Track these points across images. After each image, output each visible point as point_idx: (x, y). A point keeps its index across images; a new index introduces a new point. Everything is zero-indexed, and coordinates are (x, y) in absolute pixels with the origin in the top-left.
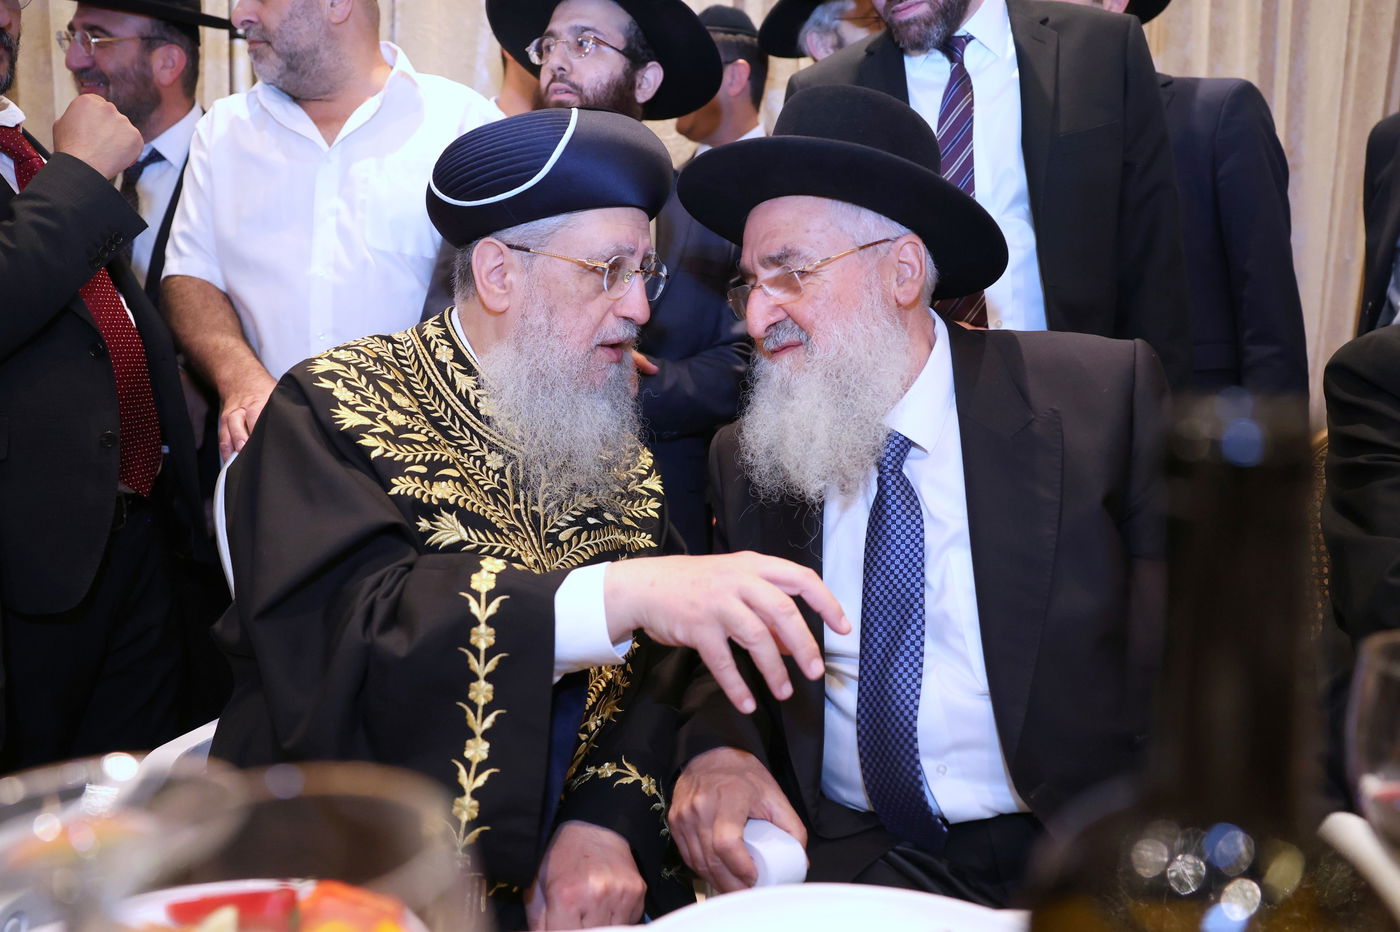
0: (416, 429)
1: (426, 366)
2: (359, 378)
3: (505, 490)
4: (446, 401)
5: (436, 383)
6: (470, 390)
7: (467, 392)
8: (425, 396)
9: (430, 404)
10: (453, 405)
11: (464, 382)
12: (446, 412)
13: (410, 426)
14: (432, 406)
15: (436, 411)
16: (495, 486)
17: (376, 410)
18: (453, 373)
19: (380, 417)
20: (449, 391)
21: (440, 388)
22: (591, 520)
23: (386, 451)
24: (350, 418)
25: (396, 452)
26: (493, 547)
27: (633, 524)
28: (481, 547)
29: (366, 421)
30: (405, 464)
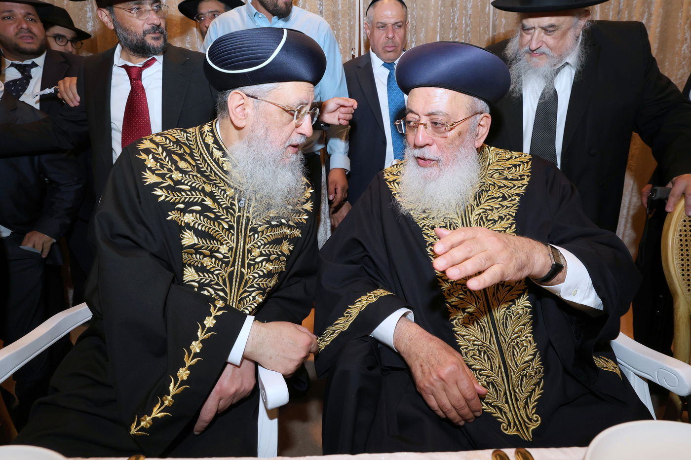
0: (186, 182)
1: (200, 146)
2: (162, 153)
3: (234, 207)
4: (208, 163)
5: (204, 154)
6: (220, 158)
7: (218, 159)
8: (199, 160)
9: (201, 164)
10: (211, 165)
11: (217, 154)
12: (207, 169)
13: (183, 181)
14: (202, 165)
15: (203, 168)
16: (229, 205)
17: (166, 172)
18: (212, 149)
19: (167, 176)
20: (210, 158)
21: (206, 157)
22: (273, 223)
23: (167, 197)
24: (151, 178)
25: (172, 197)
26: (208, 247)
27: (294, 225)
28: (203, 246)
29: (159, 180)
30: (175, 204)
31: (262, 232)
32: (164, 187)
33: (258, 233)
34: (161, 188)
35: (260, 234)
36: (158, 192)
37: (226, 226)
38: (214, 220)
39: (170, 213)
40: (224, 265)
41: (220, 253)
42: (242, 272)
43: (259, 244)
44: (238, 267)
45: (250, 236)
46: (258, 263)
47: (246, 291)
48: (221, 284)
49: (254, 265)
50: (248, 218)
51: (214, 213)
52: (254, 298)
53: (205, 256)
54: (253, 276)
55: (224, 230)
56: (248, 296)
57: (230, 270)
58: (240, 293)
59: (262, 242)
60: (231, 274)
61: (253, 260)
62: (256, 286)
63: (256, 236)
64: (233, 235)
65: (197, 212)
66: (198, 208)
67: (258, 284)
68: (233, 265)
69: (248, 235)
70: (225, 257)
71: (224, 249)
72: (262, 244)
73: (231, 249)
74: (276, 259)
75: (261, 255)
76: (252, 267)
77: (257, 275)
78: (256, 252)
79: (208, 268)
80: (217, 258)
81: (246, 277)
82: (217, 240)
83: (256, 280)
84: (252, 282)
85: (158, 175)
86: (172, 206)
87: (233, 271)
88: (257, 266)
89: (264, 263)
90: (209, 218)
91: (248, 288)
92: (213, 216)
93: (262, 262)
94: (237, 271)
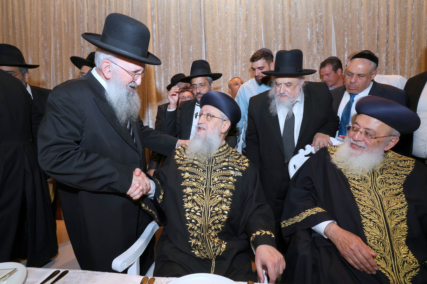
22: (224, 169)
23: (180, 162)
24: (176, 157)
25: (181, 163)
26: (194, 178)
27: (238, 170)
28: (192, 178)
29: (179, 158)
30: (182, 164)
31: (218, 171)
32: (180, 160)
33: (217, 172)
34: (179, 160)
35: (218, 172)
36: (177, 161)
37: (202, 170)
38: (196, 168)
39: (179, 167)
40: (202, 185)
41: (200, 180)
42: (210, 188)
43: (217, 176)
44: (208, 186)
45: (213, 173)
46: (217, 184)
47: (213, 195)
48: (201, 192)
49: (216, 185)
50: (212, 167)
51: (197, 166)
52: (217, 198)
53: (194, 182)
54: (216, 189)
55: (201, 172)
56: (215, 197)
57: (205, 187)
58: (210, 195)
59: (219, 175)
60: (205, 189)
61: (215, 183)
62: (217, 193)
63: (216, 173)
64: (205, 173)
65: (190, 166)
66: (191, 165)
67: (219, 192)
68: (206, 185)
69: (212, 172)
70: (202, 182)
71: (202, 179)
72: (218, 176)
73: (205, 179)
74: (226, 182)
75: (218, 180)
76: (215, 186)
77: (217, 189)
78: (216, 179)
79: (195, 186)
80: (198, 182)
81: (212, 189)
82: (198, 175)
83: (217, 190)
84: (216, 191)
85: (179, 156)
86: (180, 165)
87: (206, 187)
88: (217, 185)
89: (220, 184)
90: (195, 168)
91: (214, 194)
92: (196, 167)
93: (219, 183)
94: (208, 187)
